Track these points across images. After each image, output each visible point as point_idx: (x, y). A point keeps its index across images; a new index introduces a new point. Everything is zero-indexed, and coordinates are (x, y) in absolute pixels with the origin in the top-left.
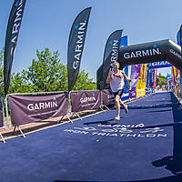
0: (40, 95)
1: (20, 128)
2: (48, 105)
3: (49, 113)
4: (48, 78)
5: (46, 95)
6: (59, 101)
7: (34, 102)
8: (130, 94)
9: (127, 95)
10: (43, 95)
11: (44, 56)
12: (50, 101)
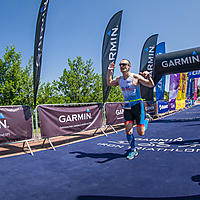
0: (73, 106)
1: (50, 141)
2: (81, 117)
3: (82, 125)
4: (81, 89)
5: (79, 106)
7: (66, 114)
8: (169, 107)
9: (166, 107)
10: (76, 106)
11: (76, 65)
12: (83, 113)
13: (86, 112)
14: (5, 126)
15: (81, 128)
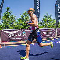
0: (46, 29)
2: (49, 33)
6: (53, 32)
7: (45, 32)
10: (47, 29)
11: (46, 16)
12: (50, 31)
13: (51, 31)
14: (25, 35)
15: (49, 36)
